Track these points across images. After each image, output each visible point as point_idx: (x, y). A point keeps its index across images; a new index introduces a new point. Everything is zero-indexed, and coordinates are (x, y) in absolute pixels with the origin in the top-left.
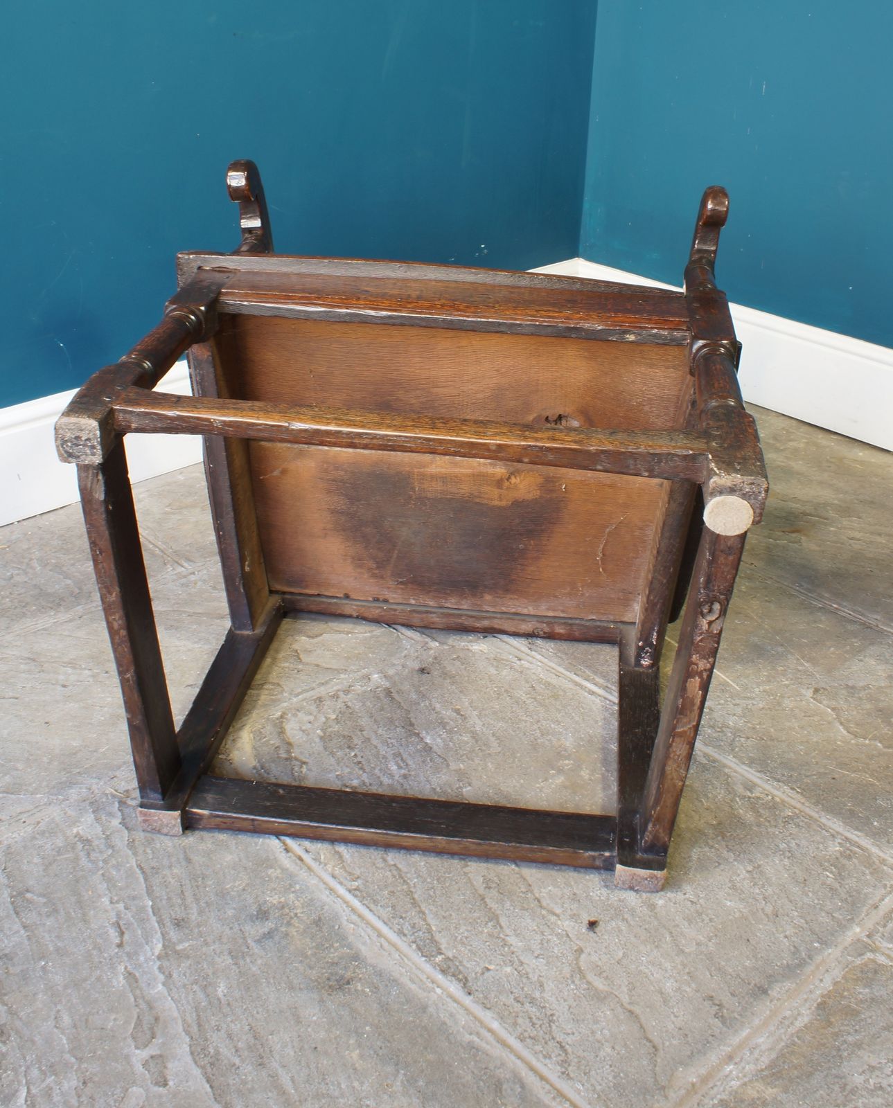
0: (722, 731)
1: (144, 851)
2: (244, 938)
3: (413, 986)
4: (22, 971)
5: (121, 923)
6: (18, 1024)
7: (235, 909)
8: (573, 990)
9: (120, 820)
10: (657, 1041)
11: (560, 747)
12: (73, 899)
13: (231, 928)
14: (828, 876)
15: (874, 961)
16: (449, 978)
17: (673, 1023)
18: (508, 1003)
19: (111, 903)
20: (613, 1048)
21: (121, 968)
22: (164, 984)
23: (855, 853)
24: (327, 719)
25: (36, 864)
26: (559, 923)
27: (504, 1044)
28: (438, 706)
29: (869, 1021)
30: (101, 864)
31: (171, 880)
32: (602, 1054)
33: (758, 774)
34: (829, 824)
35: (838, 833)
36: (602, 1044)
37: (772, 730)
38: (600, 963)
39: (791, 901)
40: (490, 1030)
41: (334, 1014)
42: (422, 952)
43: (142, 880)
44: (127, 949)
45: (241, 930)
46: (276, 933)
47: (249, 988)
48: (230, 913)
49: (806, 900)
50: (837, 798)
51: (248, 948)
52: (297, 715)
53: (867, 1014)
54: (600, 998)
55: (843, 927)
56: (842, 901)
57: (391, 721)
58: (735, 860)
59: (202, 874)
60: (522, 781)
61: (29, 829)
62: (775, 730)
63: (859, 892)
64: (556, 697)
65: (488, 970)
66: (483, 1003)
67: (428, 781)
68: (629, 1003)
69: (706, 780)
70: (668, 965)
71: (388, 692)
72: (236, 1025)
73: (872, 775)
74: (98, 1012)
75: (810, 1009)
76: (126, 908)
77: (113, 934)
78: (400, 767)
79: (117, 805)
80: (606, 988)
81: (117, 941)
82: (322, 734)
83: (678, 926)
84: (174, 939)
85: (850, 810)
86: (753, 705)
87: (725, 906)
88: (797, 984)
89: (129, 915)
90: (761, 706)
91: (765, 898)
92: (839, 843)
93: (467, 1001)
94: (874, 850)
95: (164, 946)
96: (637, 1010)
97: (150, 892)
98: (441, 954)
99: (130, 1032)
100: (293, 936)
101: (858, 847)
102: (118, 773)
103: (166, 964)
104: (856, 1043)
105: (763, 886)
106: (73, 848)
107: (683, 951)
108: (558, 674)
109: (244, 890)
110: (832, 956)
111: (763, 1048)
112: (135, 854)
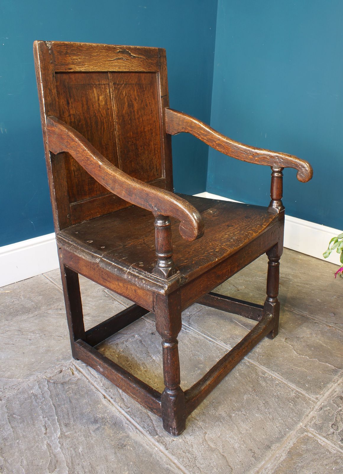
0: (254, 354)
1: (55, 399)
2: (89, 430)
3: (148, 447)
4: (10, 444)
5: (46, 425)
6: (7, 464)
7: (86, 419)
8: (203, 447)
9: (47, 388)
10: (232, 466)
11: (199, 360)
12: (30, 417)
13: (85, 427)
14: (291, 405)
15: (307, 435)
16: (160, 444)
17: (238, 459)
18: (181, 453)
19: (43, 418)
20: (217, 469)
21: (45, 442)
22: (60, 448)
23: (300, 396)
24: (120, 351)
25: (17, 404)
26: (198, 423)
27: (179, 468)
28: (157, 346)
29: (306, 458)
30: (40, 404)
31: (64, 409)
32: (213, 471)
33: (267, 369)
34: (291, 386)
35: (294, 389)
36: (213, 468)
37: (271, 353)
38: (212, 438)
39: (278, 414)
40: (174, 463)
41: (120, 458)
42: (151, 435)
43: (54, 409)
44: (48, 435)
45: (88, 427)
46: (100, 428)
47: (90, 449)
48: (84, 421)
49: (283, 413)
50: (294, 377)
51: (90, 434)
52: (109, 350)
53: (305, 455)
54: (212, 450)
55: (296, 423)
56: (296, 414)
57: (142, 351)
58: (259, 399)
59: (75, 407)
60: (186, 372)
61: (16, 391)
62: (272, 353)
63: (301, 410)
64: (198, 342)
65: (174, 440)
66: (172, 453)
67: (153, 372)
68: (222, 452)
69: (249, 371)
70: (236, 438)
71: (141, 341)
72: (85, 463)
73: (305, 368)
74: (36, 459)
75: (285, 454)
76: (48, 420)
77: (43, 429)
78: (144, 368)
79: (46, 382)
80: (214, 447)
81: (45, 432)
82: (118, 356)
83: (239, 423)
84: (65, 431)
85: (298, 381)
86: (265, 344)
87: (256, 416)
88: (281, 444)
89: (49, 422)
90: (267, 344)
91: (269, 413)
92: (294, 393)
93: (166, 452)
94: (307, 395)
95: (61, 433)
96: (225, 455)
97: (57, 414)
98: (157, 435)
99: (47, 467)
100: (106, 429)
101: (301, 394)
102: (47, 371)
103: (61, 440)
104: (301, 466)
105: (269, 408)
106: (31, 398)
107: (241, 433)
108: (198, 334)
109: (89, 412)
110: (293, 434)
111: (269, 468)
112: (52, 400)
